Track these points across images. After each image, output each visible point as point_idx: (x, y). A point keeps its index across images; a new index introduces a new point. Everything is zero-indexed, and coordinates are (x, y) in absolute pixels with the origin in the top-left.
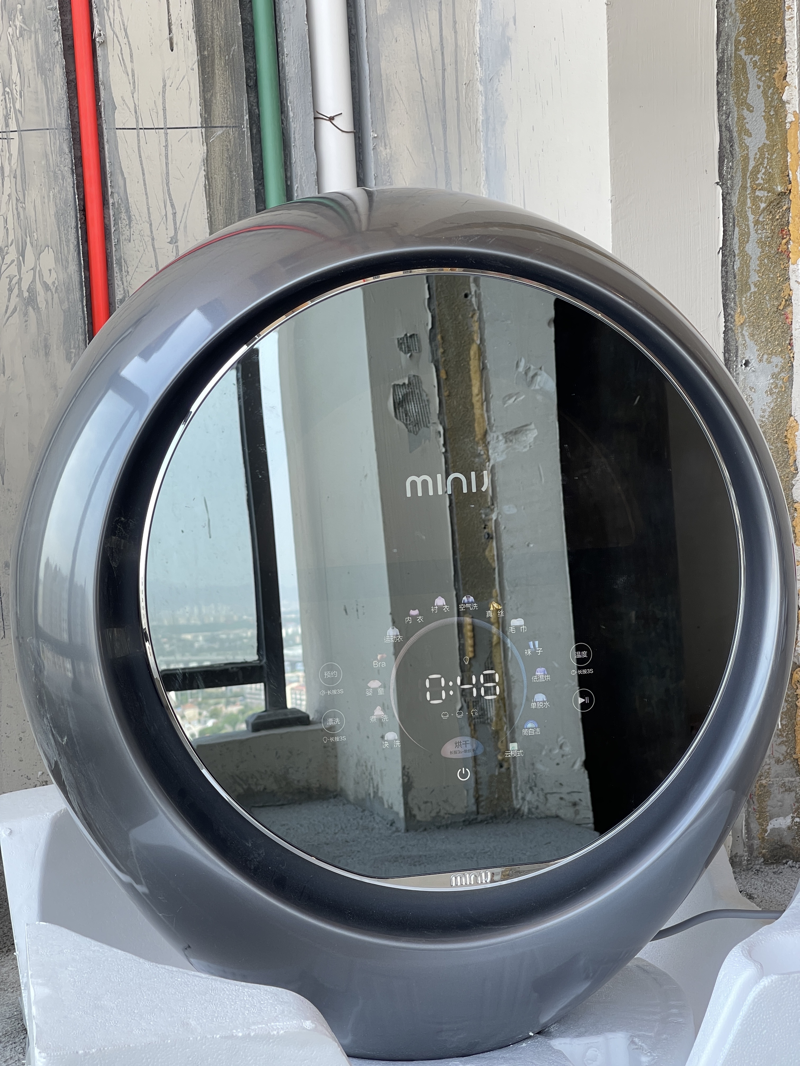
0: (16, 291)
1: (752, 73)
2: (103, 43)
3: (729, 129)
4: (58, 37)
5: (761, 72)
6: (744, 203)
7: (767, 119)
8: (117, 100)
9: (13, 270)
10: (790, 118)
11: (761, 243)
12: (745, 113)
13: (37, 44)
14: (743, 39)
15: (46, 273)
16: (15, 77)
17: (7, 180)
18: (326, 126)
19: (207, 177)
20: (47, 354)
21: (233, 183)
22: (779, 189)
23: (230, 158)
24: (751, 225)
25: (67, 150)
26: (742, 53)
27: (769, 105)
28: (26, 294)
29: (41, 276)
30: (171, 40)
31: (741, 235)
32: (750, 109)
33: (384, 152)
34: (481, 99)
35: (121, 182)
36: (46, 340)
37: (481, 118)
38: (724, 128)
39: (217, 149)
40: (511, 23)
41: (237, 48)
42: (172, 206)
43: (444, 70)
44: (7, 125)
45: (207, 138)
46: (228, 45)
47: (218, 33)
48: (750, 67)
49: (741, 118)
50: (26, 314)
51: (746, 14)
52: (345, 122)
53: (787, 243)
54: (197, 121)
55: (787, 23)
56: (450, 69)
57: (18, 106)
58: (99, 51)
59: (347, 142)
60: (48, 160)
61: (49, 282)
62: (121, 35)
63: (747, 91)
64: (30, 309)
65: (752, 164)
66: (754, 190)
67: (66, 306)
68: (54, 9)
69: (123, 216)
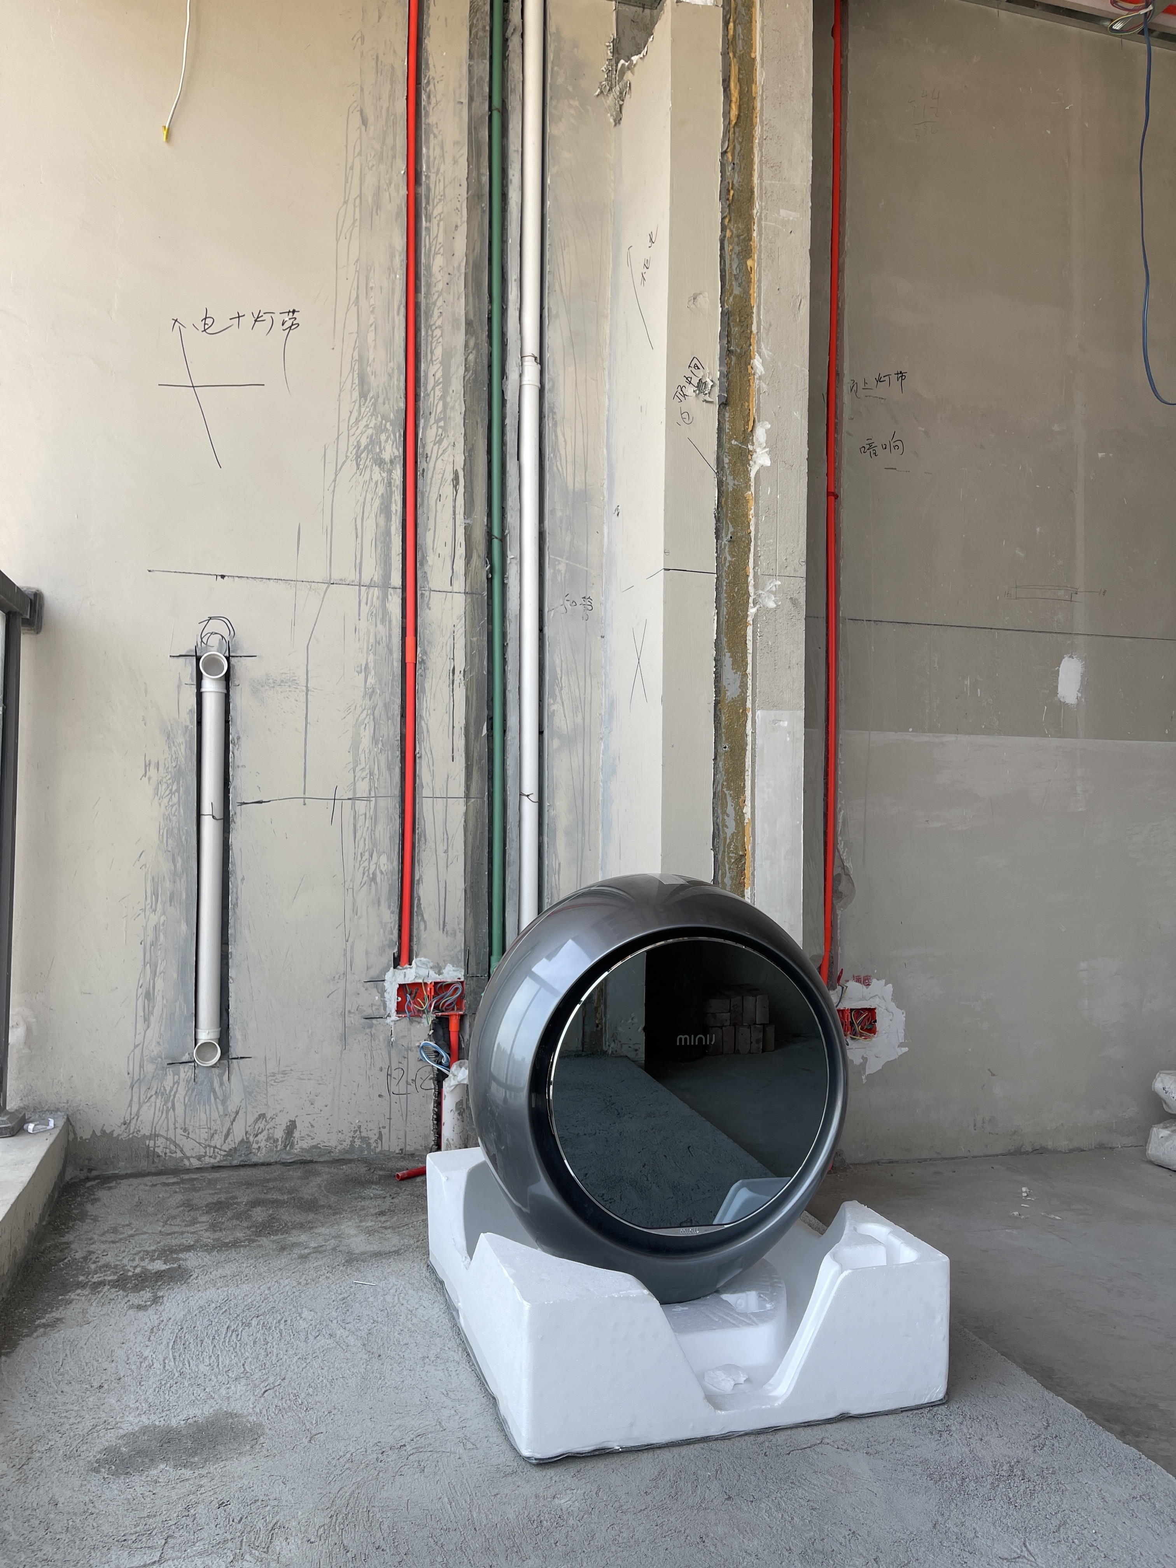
0: (366, 874)
1: (729, 799)
2: (420, 757)
3: (718, 825)
4: (398, 753)
5: (733, 798)
6: (724, 859)
7: (736, 820)
8: (425, 785)
9: (366, 864)
10: (746, 821)
11: (732, 878)
12: (726, 817)
13: (388, 756)
14: (725, 783)
15: (382, 866)
16: (376, 771)
17: (367, 820)
18: (525, 798)
19: (465, 821)
20: (379, 906)
21: (477, 824)
22: (741, 853)
23: (477, 813)
24: (727, 869)
25: (398, 807)
26: (725, 790)
27: (737, 814)
28: (371, 876)
29: (379, 867)
30: (453, 757)
31: (722, 874)
32: (728, 816)
33: (552, 813)
34: (601, 790)
35: (423, 823)
36: (379, 898)
37: (601, 799)
38: (715, 824)
39: (471, 808)
40: (617, 759)
41: (485, 761)
42: (447, 834)
43: (584, 775)
44: (370, 794)
45: (467, 803)
46: (480, 760)
47: (476, 754)
48: (728, 796)
49: (724, 820)
50: (370, 886)
51: (727, 772)
52: (535, 798)
53: (744, 879)
54: (463, 795)
55: (746, 777)
56: (587, 775)
57: (376, 785)
58: (418, 761)
59: (535, 806)
60: (388, 811)
61: (383, 871)
62: (429, 754)
63: (727, 807)
64: (373, 883)
65: (728, 841)
66: (729, 853)
67: (390, 882)
68: (398, 740)
69: (423, 839)
